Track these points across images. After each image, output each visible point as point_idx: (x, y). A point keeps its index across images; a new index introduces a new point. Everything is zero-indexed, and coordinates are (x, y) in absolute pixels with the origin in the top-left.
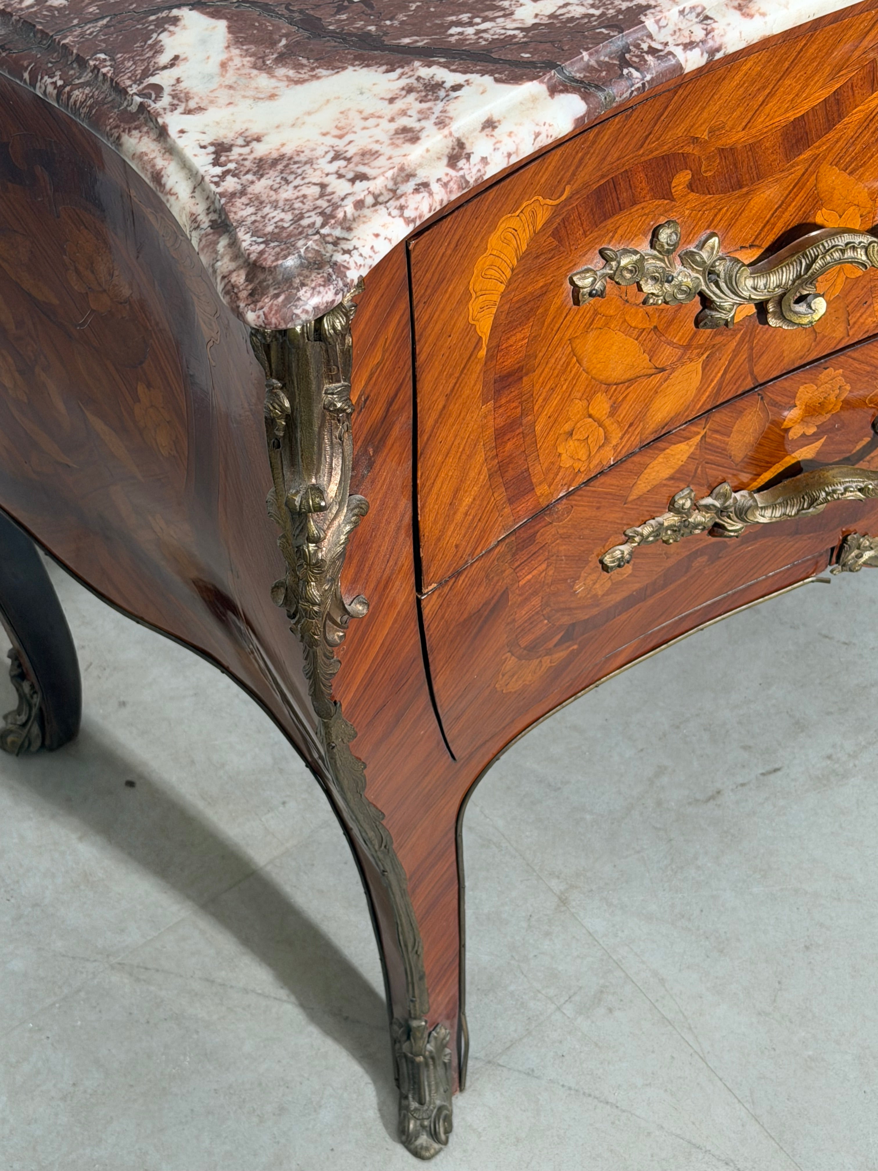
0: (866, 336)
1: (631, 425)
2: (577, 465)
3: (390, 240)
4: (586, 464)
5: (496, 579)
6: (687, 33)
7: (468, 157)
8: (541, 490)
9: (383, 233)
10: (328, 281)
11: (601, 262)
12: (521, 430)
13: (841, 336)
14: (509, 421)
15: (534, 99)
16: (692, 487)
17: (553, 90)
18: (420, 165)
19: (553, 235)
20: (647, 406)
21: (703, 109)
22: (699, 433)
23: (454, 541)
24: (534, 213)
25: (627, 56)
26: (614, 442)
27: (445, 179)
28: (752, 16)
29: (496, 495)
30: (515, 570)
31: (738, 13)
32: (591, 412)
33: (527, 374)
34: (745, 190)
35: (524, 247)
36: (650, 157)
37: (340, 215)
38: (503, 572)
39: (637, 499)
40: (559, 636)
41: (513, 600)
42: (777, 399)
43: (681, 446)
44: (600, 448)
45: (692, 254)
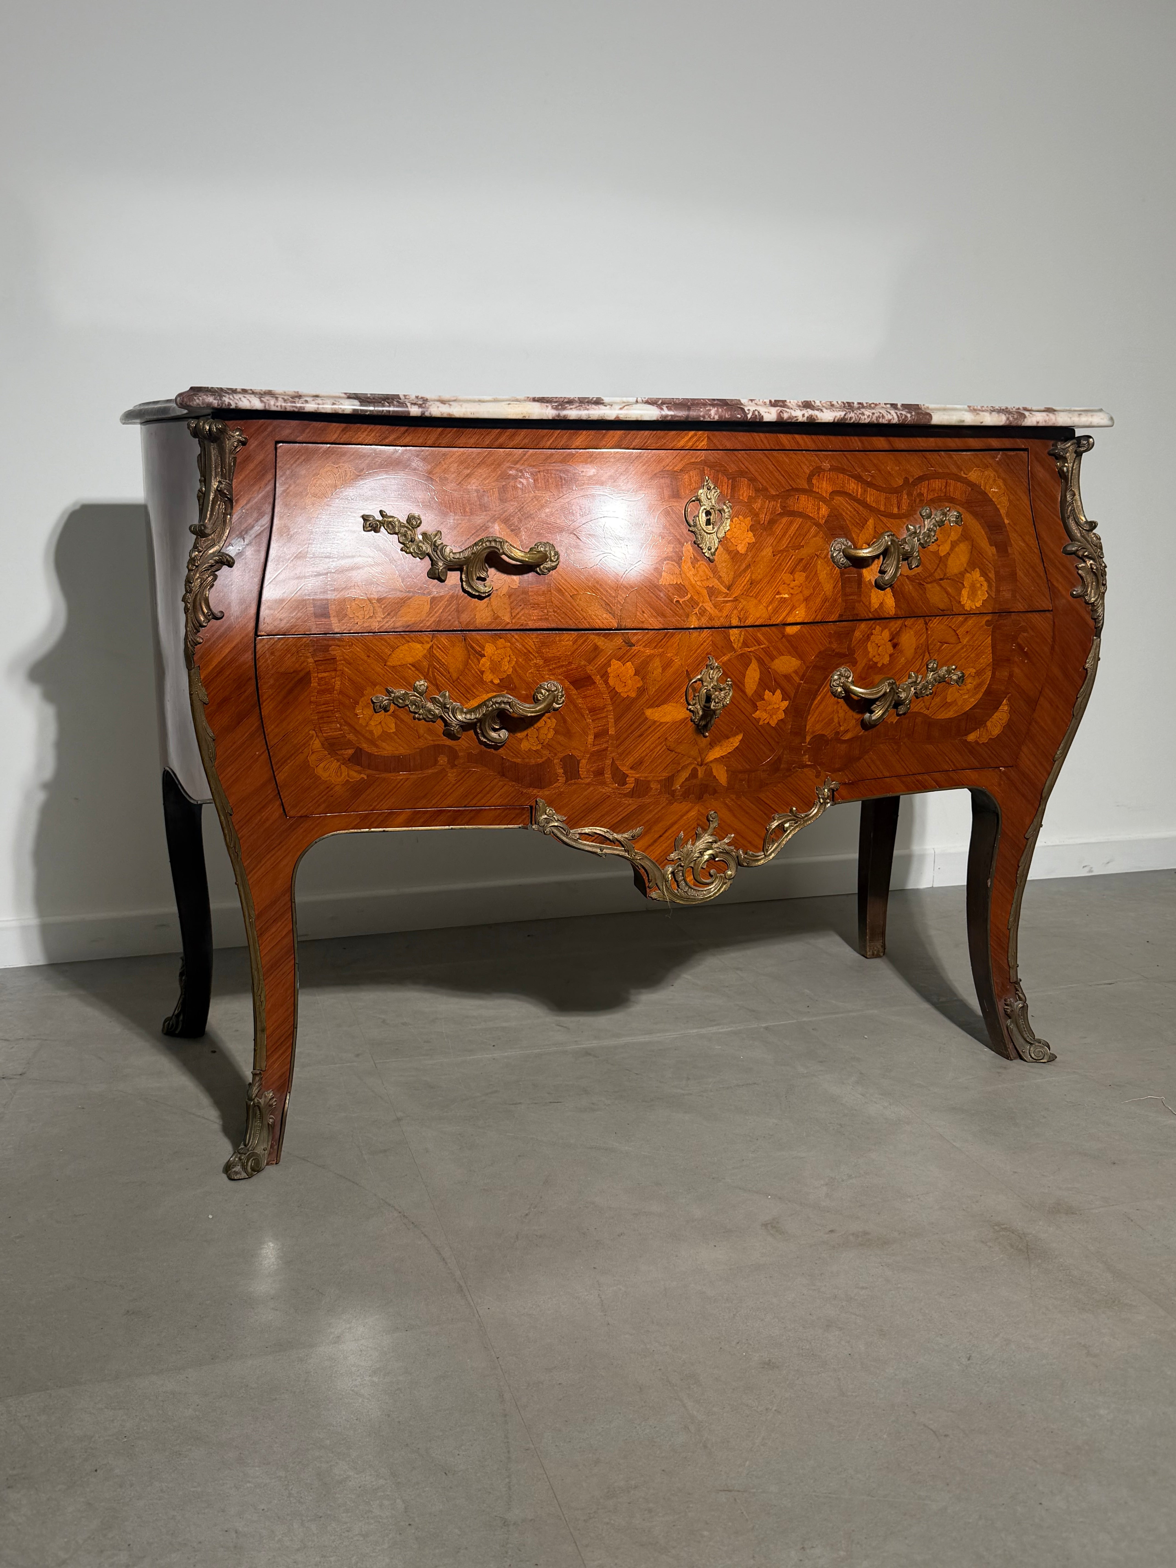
0: (522, 627)
1: (388, 615)
2: (357, 620)
3: (251, 402)
4: (362, 621)
5: (302, 658)
7: (300, 399)
8: (334, 621)
9: (249, 398)
10: (213, 395)
13: (508, 620)
20: (399, 608)
22: (428, 643)
23: (280, 616)
24: (346, 472)
26: (379, 619)
27: (286, 399)
34: (457, 517)
38: (308, 657)
39: (393, 667)
40: (351, 752)
41: (314, 684)
42: (474, 645)
43: (419, 646)
44: (371, 617)
45: (426, 534)
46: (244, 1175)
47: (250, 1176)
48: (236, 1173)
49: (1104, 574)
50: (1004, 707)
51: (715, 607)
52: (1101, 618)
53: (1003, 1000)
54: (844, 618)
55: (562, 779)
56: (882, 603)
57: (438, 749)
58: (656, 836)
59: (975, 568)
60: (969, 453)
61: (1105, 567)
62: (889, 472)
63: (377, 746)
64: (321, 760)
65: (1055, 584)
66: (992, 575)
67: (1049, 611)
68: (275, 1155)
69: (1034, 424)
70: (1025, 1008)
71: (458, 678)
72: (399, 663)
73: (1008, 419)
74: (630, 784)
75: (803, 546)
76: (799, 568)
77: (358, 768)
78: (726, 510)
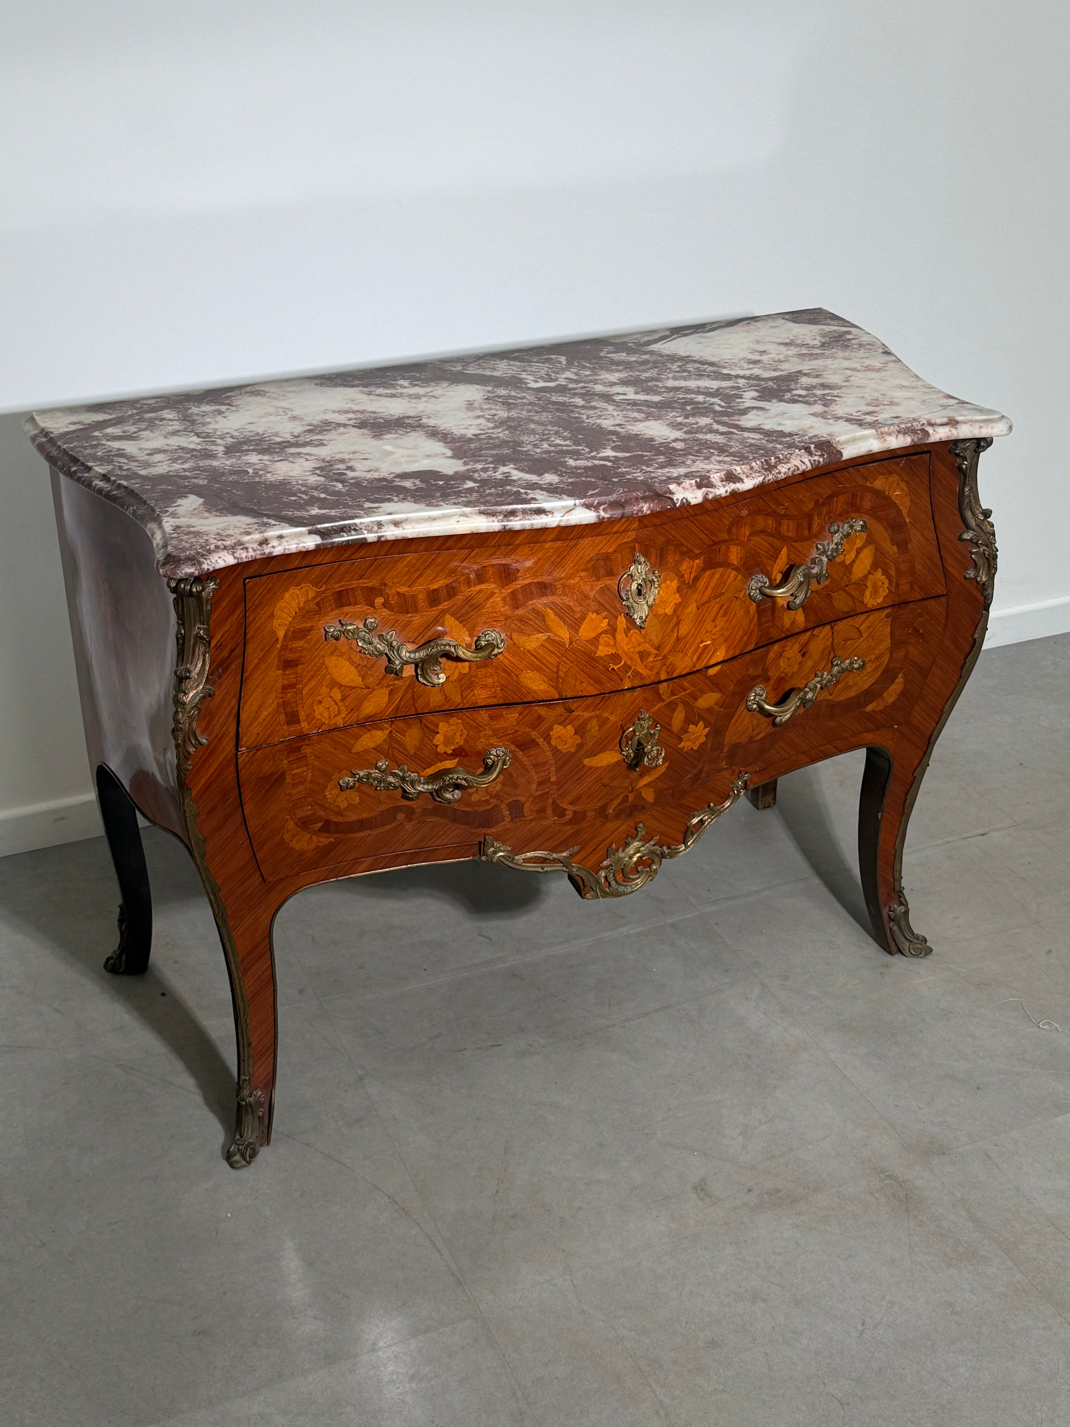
0: (472, 706)
1: (352, 710)
2: (323, 720)
3: (225, 561)
4: (328, 721)
5: (278, 762)
7: (267, 544)
8: (304, 724)
9: (223, 557)
10: (194, 565)
11: (340, 626)
12: (295, 690)
13: (459, 701)
14: (290, 683)
15: (301, 534)
16: (386, 759)
17: (310, 532)
18: (248, 542)
19: (316, 604)
20: (361, 703)
22: (387, 729)
23: (257, 730)
24: (307, 591)
25: (344, 529)
26: (343, 716)
27: (255, 548)
28: (399, 529)
29: (280, 717)
30: (289, 762)
32: (331, 695)
33: (300, 664)
34: (410, 615)
35: (302, 605)
36: (364, 585)
37: (208, 547)
38: (282, 760)
39: (357, 753)
40: (320, 824)
41: (288, 780)
42: (429, 725)
43: (379, 733)
44: (336, 715)
45: (382, 635)
46: (244, 1163)
47: (249, 1163)
48: (238, 1162)
49: (995, 557)
50: (900, 679)
51: (646, 668)
52: (990, 596)
53: (888, 907)
54: (759, 645)
55: (508, 819)
56: (793, 622)
57: (397, 809)
58: (591, 850)
59: (877, 569)
60: (875, 464)
61: (997, 550)
62: (801, 500)
63: (342, 816)
64: (294, 836)
65: (950, 569)
66: (893, 573)
67: (943, 595)
68: (266, 1138)
69: (938, 440)
70: (907, 912)
71: (415, 753)
72: (363, 749)
73: (913, 440)
74: (569, 815)
75: (723, 593)
76: (720, 614)
77: (326, 835)
78: (656, 580)
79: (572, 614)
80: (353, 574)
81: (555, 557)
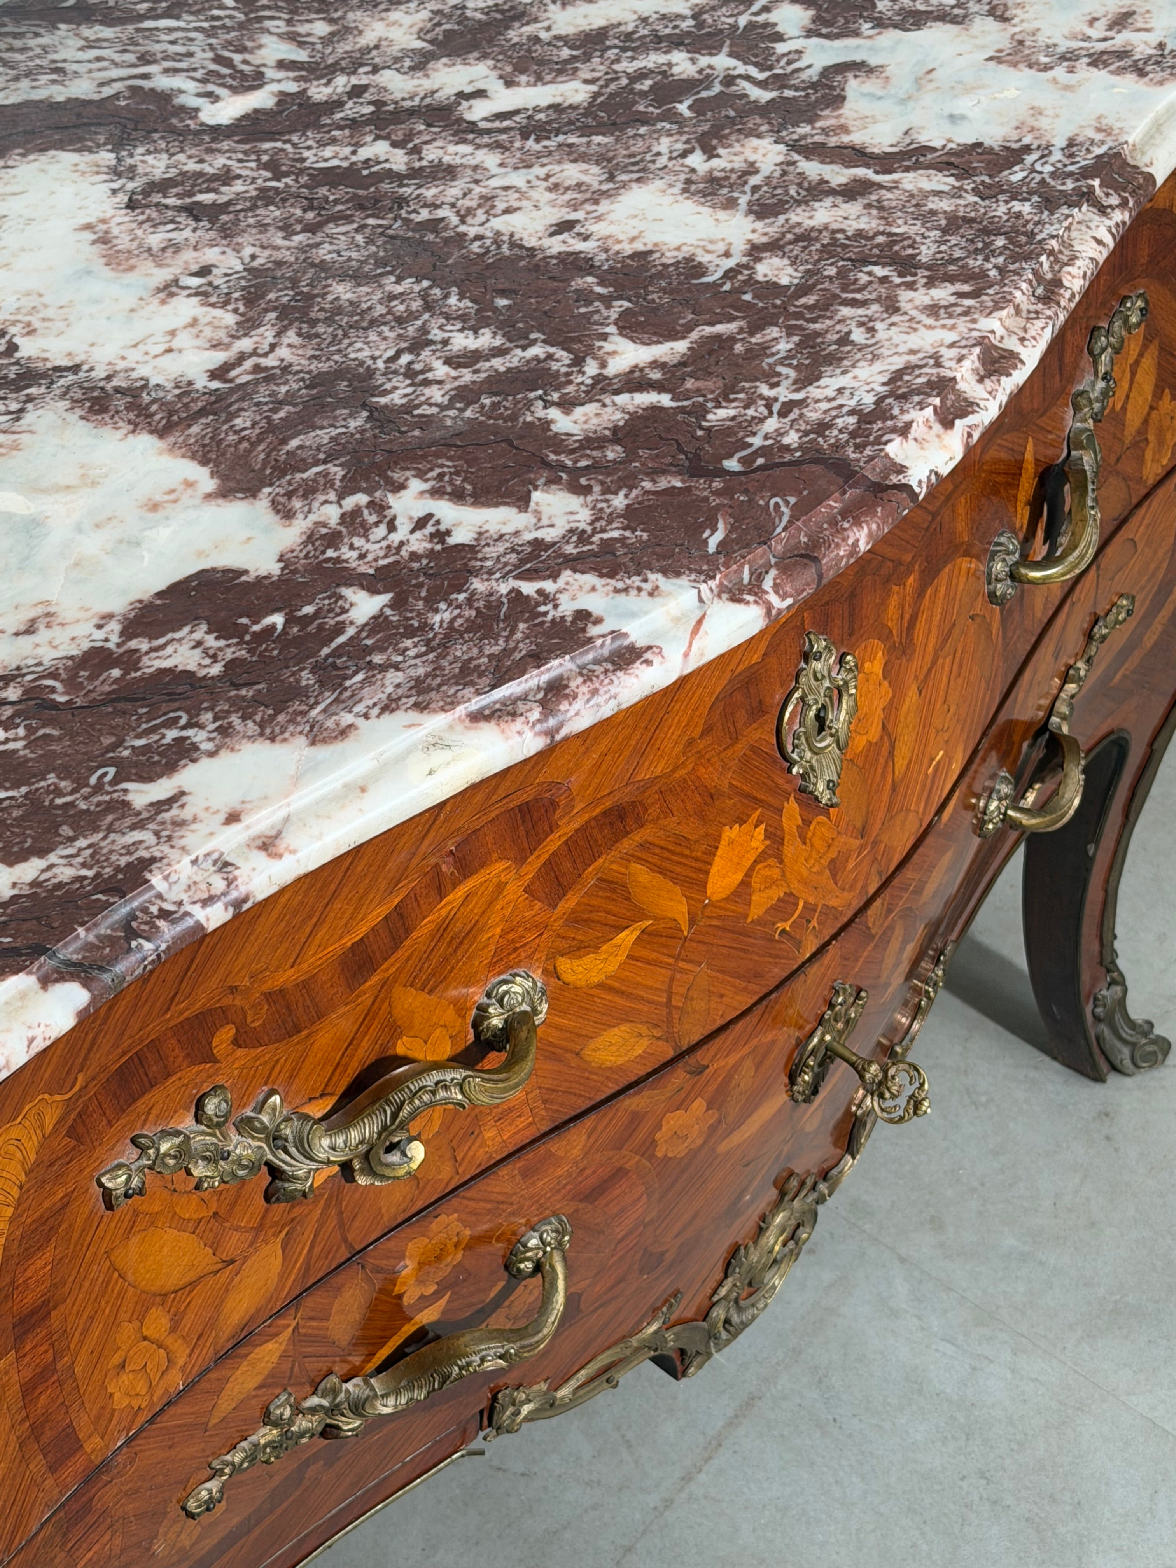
0: (479, 1171)
1: (200, 1337)
2: (136, 1402)
4: (147, 1397)
6: (204, 886)
8: (92, 1444)
11: (134, 1153)
12: (55, 1378)
13: (449, 1177)
14: (38, 1370)
15: (23, 996)
16: (289, 1389)
17: (45, 982)
19: (69, 1134)
20: (218, 1308)
21: (238, 953)
22: (289, 1325)
24: (40, 1116)
25: (134, 924)
26: (181, 1362)
28: (280, 856)
29: (31, 1466)
30: (69, 1551)
31: (262, 855)
32: (145, 1333)
33: (55, 1308)
34: (304, 1033)
35: (33, 1157)
36: (181, 1018)
39: (221, 1421)
42: (382, 1262)
43: (269, 1346)
44: (164, 1373)
45: (249, 1120)
51: (843, 889)
56: (1047, 599)
59: (1164, 390)
63: (188, 1558)
70: (1124, 995)
71: (353, 1337)
72: (234, 1405)
75: (953, 626)
76: (953, 675)
78: (849, 678)
79: (688, 852)
80: (147, 1007)
81: (637, 736)
